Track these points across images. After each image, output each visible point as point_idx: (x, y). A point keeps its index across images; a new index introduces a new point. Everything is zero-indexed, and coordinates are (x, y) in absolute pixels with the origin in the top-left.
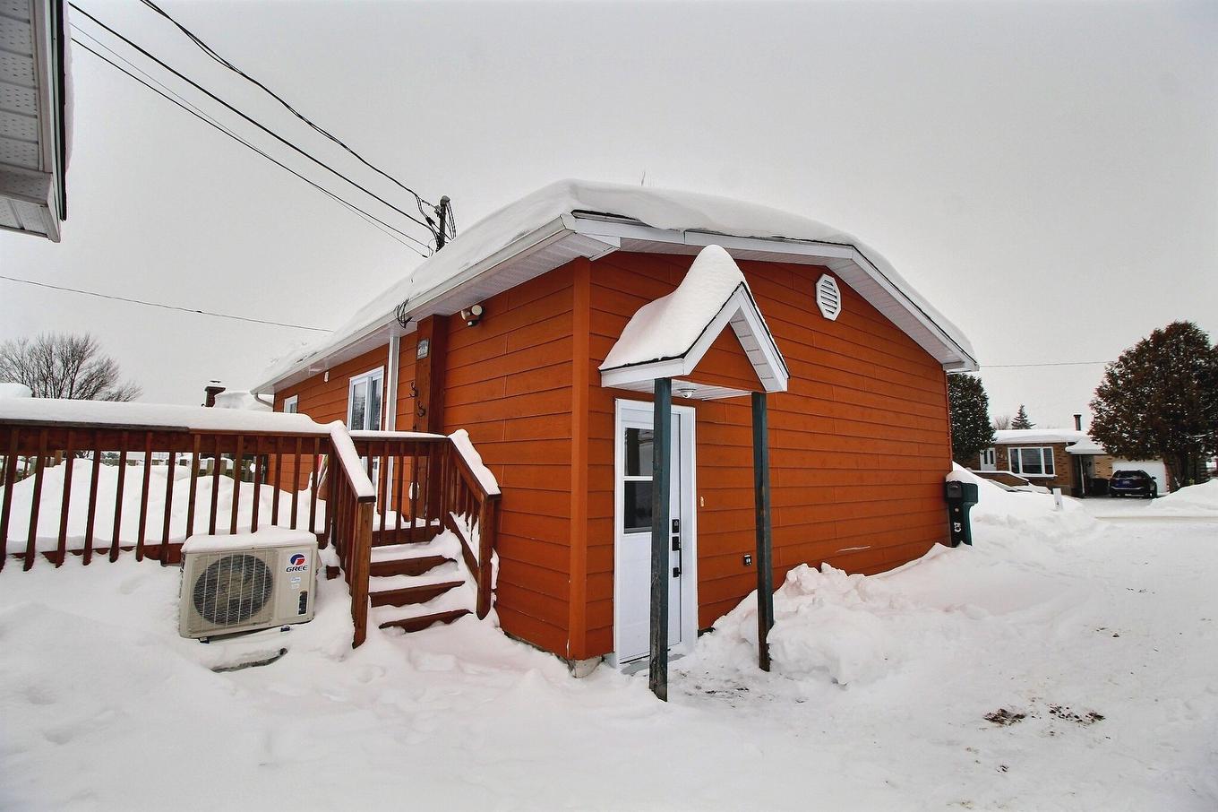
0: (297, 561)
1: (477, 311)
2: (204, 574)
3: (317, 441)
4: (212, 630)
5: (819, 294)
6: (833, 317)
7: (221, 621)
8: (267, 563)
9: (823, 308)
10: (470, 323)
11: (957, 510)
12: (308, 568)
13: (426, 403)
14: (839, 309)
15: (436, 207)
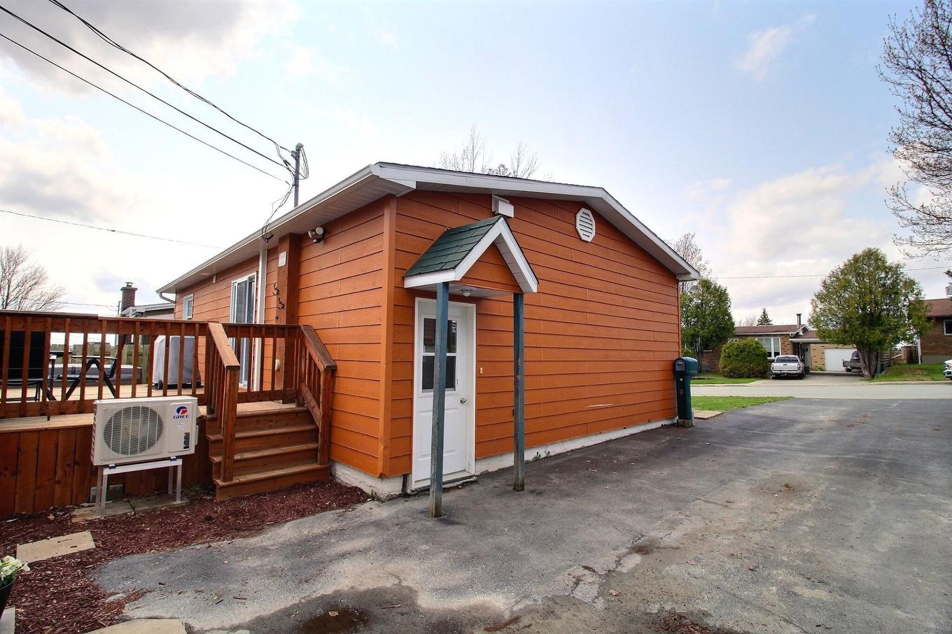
0: (181, 412)
1: (320, 231)
2: (111, 420)
3: (197, 326)
4: (118, 459)
5: (578, 222)
6: (589, 240)
7: (124, 452)
8: (159, 412)
9: (581, 233)
10: (315, 241)
11: (681, 380)
12: (190, 417)
13: (284, 299)
14: (594, 234)
15: (292, 152)
